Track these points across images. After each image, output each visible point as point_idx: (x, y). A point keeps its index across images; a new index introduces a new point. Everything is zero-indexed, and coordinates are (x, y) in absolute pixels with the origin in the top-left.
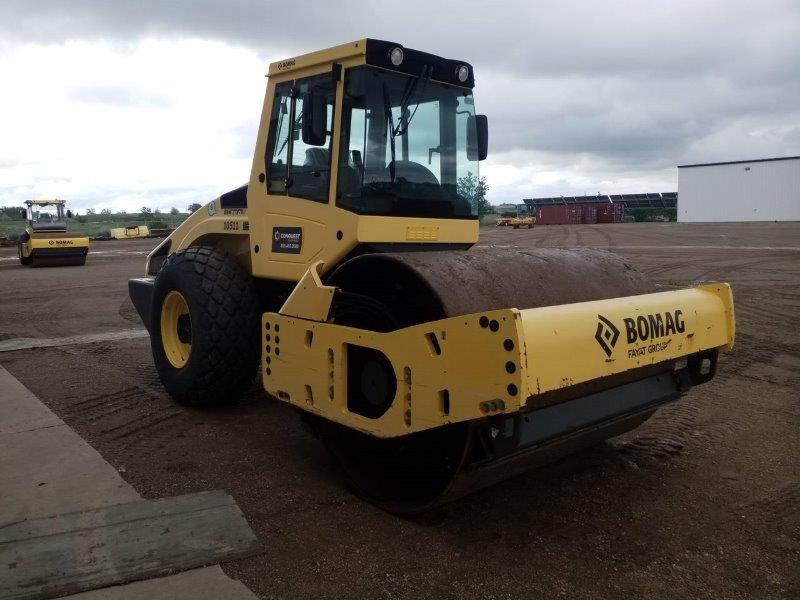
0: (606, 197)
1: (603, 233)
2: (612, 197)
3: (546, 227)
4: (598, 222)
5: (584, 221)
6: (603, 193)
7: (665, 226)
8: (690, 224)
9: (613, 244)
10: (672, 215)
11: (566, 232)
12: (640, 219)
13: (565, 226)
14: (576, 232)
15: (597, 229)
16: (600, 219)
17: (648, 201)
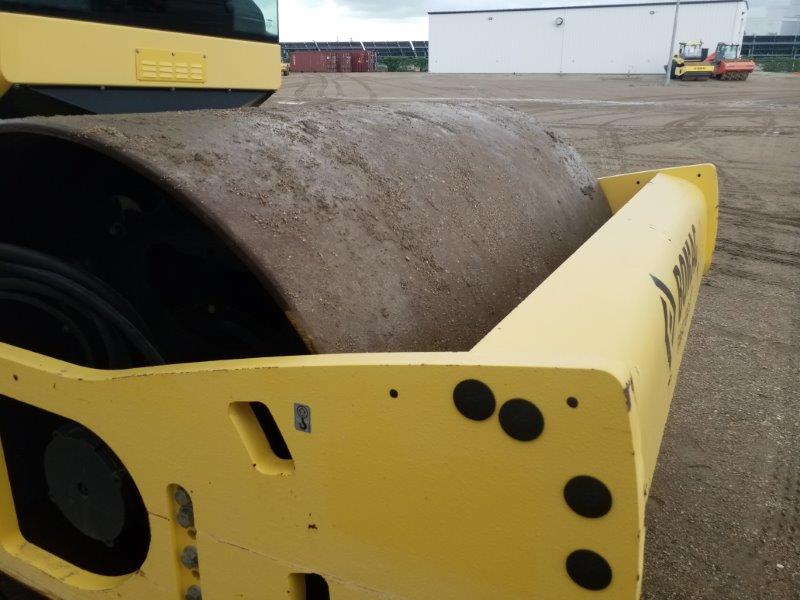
0: (358, 44)
1: (360, 83)
2: (366, 44)
3: (301, 75)
4: (353, 71)
5: (339, 69)
6: (355, 40)
7: (417, 76)
8: (441, 75)
9: (375, 95)
10: (423, 65)
11: (325, 81)
12: (392, 69)
13: (322, 74)
14: (334, 81)
15: (354, 79)
16: (355, 68)
17: (398, 50)
